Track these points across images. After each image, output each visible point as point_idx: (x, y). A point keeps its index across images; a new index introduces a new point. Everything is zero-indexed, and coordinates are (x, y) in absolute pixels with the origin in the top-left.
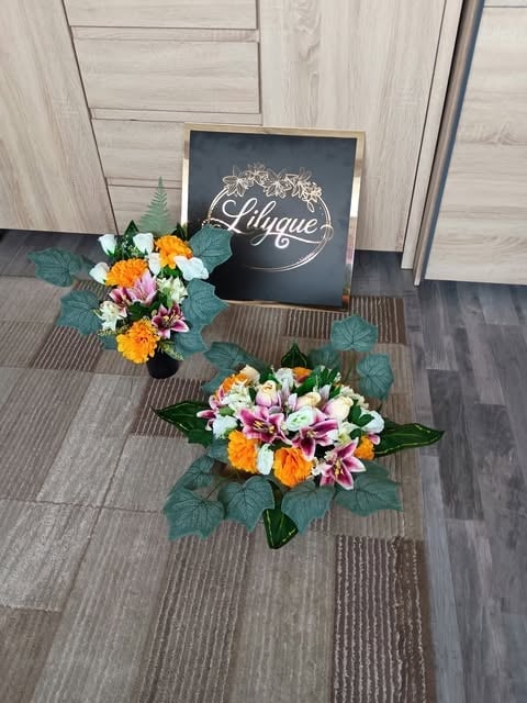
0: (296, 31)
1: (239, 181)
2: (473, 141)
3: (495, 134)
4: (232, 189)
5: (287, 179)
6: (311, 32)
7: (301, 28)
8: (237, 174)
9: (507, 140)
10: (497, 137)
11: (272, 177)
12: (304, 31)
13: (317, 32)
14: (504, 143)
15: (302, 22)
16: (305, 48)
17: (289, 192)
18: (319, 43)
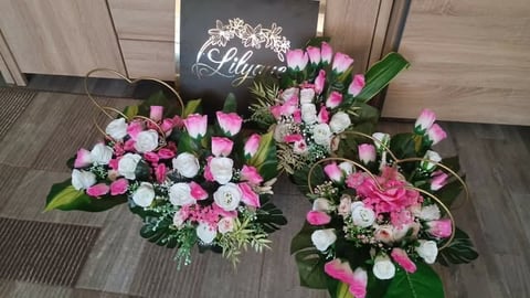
1: (222, 33)
2: (423, 13)
3: (441, 6)
4: (216, 40)
5: (261, 33)
8: (220, 27)
9: (450, 11)
10: (443, 9)
11: (249, 31)
14: (448, 14)
17: (263, 44)
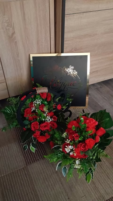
0: (6, 29)
6: (11, 29)
7: (8, 28)
10: (73, 50)
12: (9, 29)
13: (13, 28)
15: (8, 26)
16: (10, 34)
18: (15, 31)
